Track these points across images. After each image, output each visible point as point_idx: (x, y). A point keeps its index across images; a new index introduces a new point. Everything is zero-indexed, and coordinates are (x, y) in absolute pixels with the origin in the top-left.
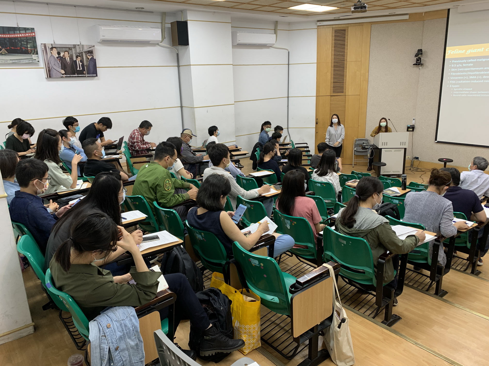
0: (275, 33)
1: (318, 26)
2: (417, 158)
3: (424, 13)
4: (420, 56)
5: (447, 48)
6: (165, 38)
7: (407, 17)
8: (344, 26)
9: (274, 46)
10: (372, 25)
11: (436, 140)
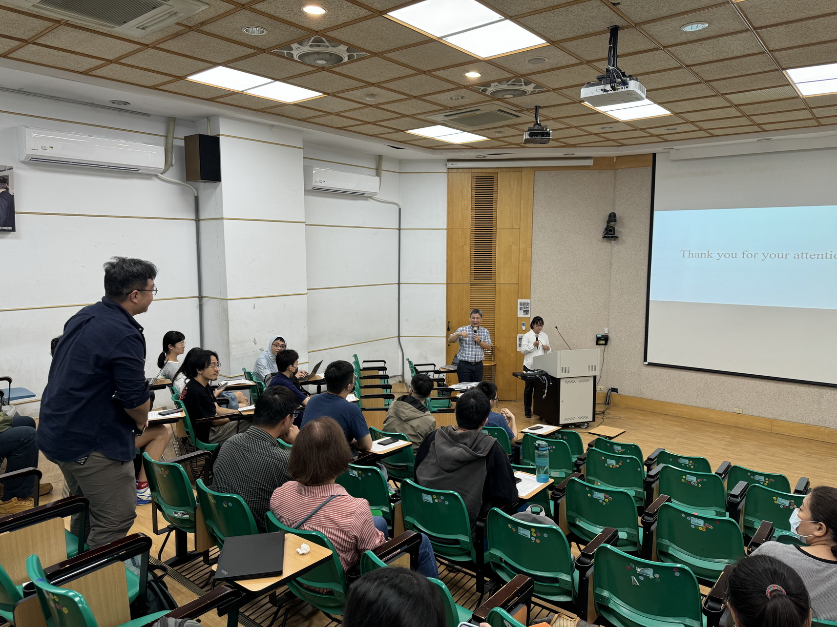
0: (378, 174)
1: (449, 169)
2: (615, 390)
3: (615, 158)
4: (612, 224)
5: (656, 213)
6: (172, 166)
7: (590, 163)
8: (492, 170)
9: (376, 197)
10: (536, 172)
11: (645, 360)
